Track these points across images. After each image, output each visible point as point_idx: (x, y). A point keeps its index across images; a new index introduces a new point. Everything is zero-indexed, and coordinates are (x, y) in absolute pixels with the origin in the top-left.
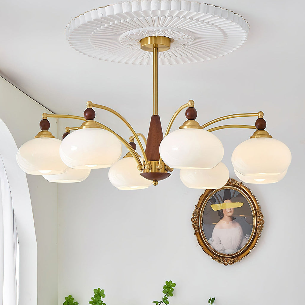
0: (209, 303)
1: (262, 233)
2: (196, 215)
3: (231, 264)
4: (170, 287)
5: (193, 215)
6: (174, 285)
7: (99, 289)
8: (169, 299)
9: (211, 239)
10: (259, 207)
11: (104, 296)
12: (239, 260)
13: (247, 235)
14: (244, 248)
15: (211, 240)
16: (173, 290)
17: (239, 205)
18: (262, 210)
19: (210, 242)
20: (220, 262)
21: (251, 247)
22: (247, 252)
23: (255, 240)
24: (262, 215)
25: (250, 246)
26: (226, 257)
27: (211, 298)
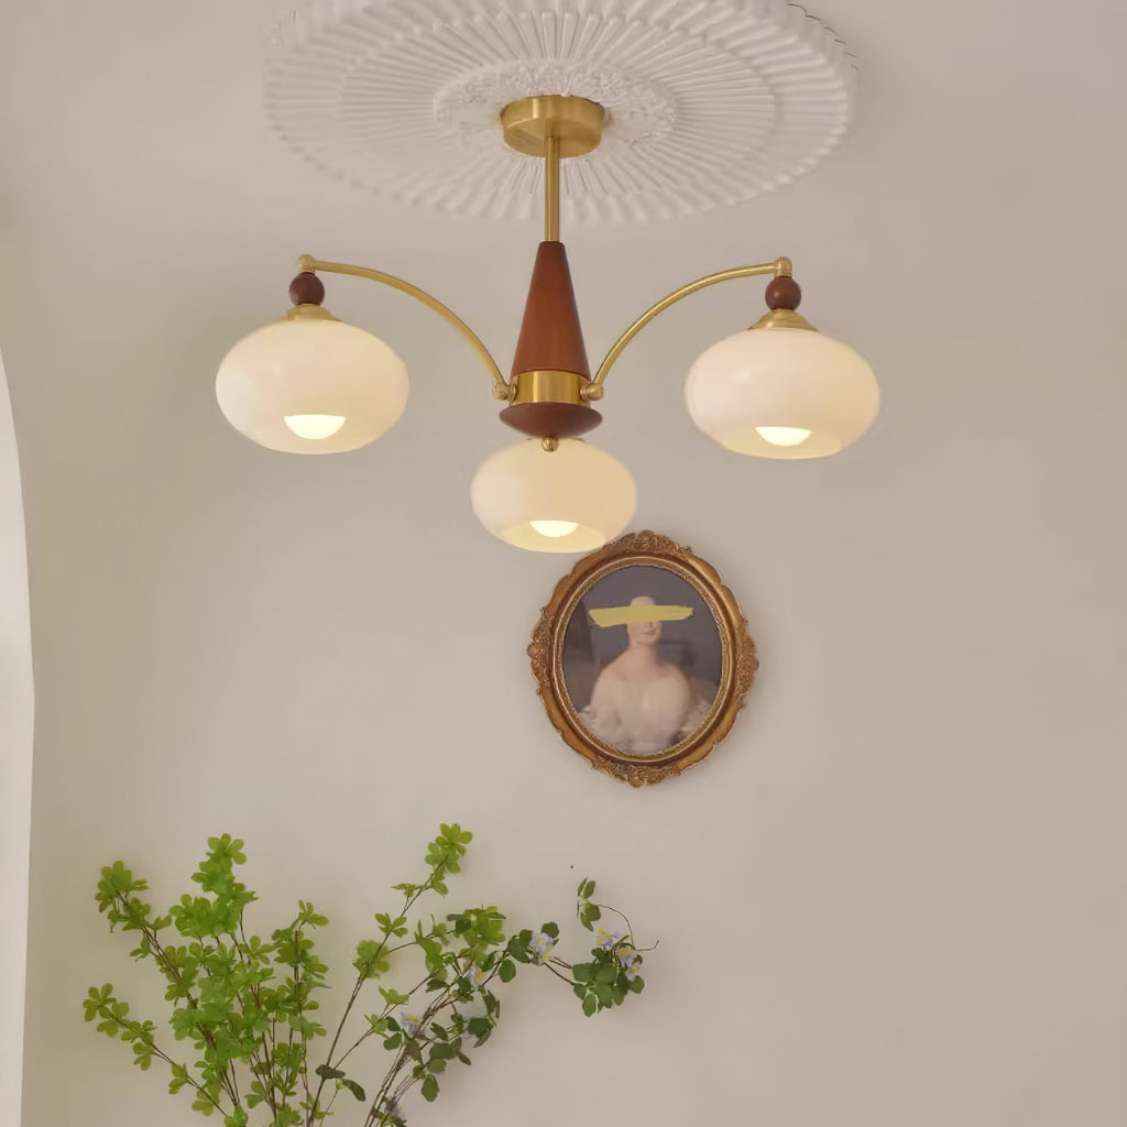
0: (579, 895)
1: (752, 699)
2: (543, 634)
3: (651, 782)
4: (453, 844)
5: (535, 636)
6: (468, 837)
7: (226, 837)
8: (449, 879)
9: (587, 709)
10: (743, 621)
11: (241, 860)
12: (678, 772)
13: (704, 703)
14: (692, 738)
15: (588, 713)
16: (463, 851)
17: (680, 613)
18: (751, 631)
19: (582, 716)
20: (617, 776)
21: (714, 736)
22: (703, 749)
23: (728, 717)
24: (750, 645)
25: (715, 732)
26: (636, 764)
27: (585, 881)
